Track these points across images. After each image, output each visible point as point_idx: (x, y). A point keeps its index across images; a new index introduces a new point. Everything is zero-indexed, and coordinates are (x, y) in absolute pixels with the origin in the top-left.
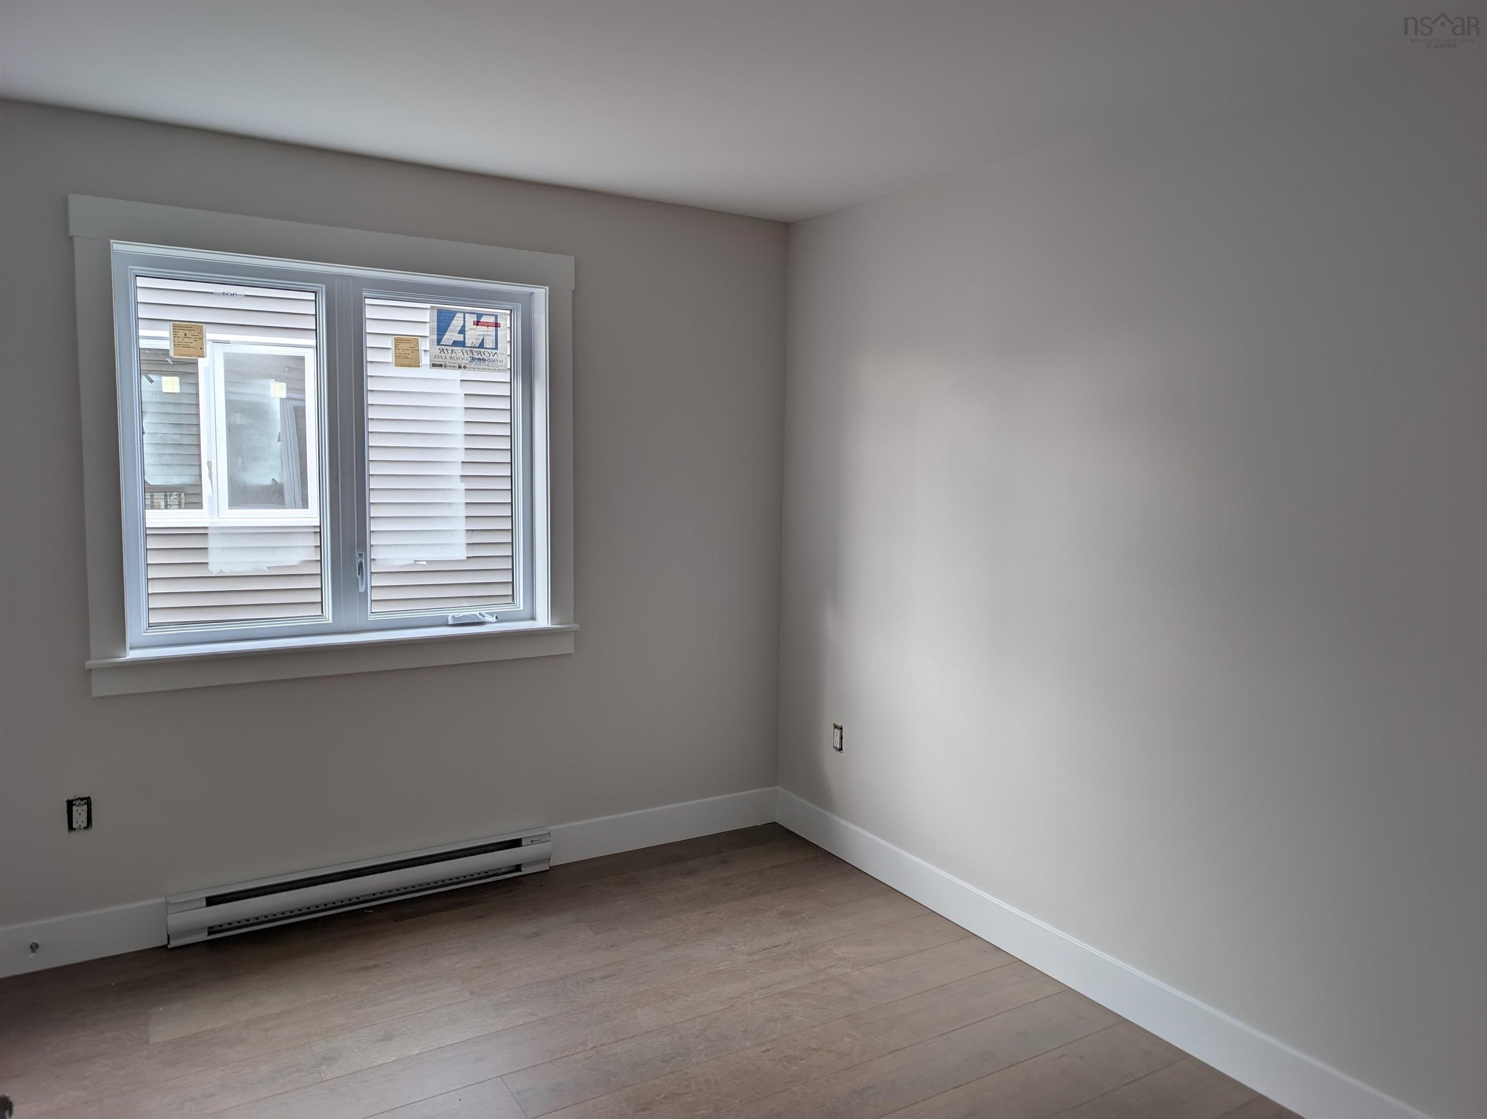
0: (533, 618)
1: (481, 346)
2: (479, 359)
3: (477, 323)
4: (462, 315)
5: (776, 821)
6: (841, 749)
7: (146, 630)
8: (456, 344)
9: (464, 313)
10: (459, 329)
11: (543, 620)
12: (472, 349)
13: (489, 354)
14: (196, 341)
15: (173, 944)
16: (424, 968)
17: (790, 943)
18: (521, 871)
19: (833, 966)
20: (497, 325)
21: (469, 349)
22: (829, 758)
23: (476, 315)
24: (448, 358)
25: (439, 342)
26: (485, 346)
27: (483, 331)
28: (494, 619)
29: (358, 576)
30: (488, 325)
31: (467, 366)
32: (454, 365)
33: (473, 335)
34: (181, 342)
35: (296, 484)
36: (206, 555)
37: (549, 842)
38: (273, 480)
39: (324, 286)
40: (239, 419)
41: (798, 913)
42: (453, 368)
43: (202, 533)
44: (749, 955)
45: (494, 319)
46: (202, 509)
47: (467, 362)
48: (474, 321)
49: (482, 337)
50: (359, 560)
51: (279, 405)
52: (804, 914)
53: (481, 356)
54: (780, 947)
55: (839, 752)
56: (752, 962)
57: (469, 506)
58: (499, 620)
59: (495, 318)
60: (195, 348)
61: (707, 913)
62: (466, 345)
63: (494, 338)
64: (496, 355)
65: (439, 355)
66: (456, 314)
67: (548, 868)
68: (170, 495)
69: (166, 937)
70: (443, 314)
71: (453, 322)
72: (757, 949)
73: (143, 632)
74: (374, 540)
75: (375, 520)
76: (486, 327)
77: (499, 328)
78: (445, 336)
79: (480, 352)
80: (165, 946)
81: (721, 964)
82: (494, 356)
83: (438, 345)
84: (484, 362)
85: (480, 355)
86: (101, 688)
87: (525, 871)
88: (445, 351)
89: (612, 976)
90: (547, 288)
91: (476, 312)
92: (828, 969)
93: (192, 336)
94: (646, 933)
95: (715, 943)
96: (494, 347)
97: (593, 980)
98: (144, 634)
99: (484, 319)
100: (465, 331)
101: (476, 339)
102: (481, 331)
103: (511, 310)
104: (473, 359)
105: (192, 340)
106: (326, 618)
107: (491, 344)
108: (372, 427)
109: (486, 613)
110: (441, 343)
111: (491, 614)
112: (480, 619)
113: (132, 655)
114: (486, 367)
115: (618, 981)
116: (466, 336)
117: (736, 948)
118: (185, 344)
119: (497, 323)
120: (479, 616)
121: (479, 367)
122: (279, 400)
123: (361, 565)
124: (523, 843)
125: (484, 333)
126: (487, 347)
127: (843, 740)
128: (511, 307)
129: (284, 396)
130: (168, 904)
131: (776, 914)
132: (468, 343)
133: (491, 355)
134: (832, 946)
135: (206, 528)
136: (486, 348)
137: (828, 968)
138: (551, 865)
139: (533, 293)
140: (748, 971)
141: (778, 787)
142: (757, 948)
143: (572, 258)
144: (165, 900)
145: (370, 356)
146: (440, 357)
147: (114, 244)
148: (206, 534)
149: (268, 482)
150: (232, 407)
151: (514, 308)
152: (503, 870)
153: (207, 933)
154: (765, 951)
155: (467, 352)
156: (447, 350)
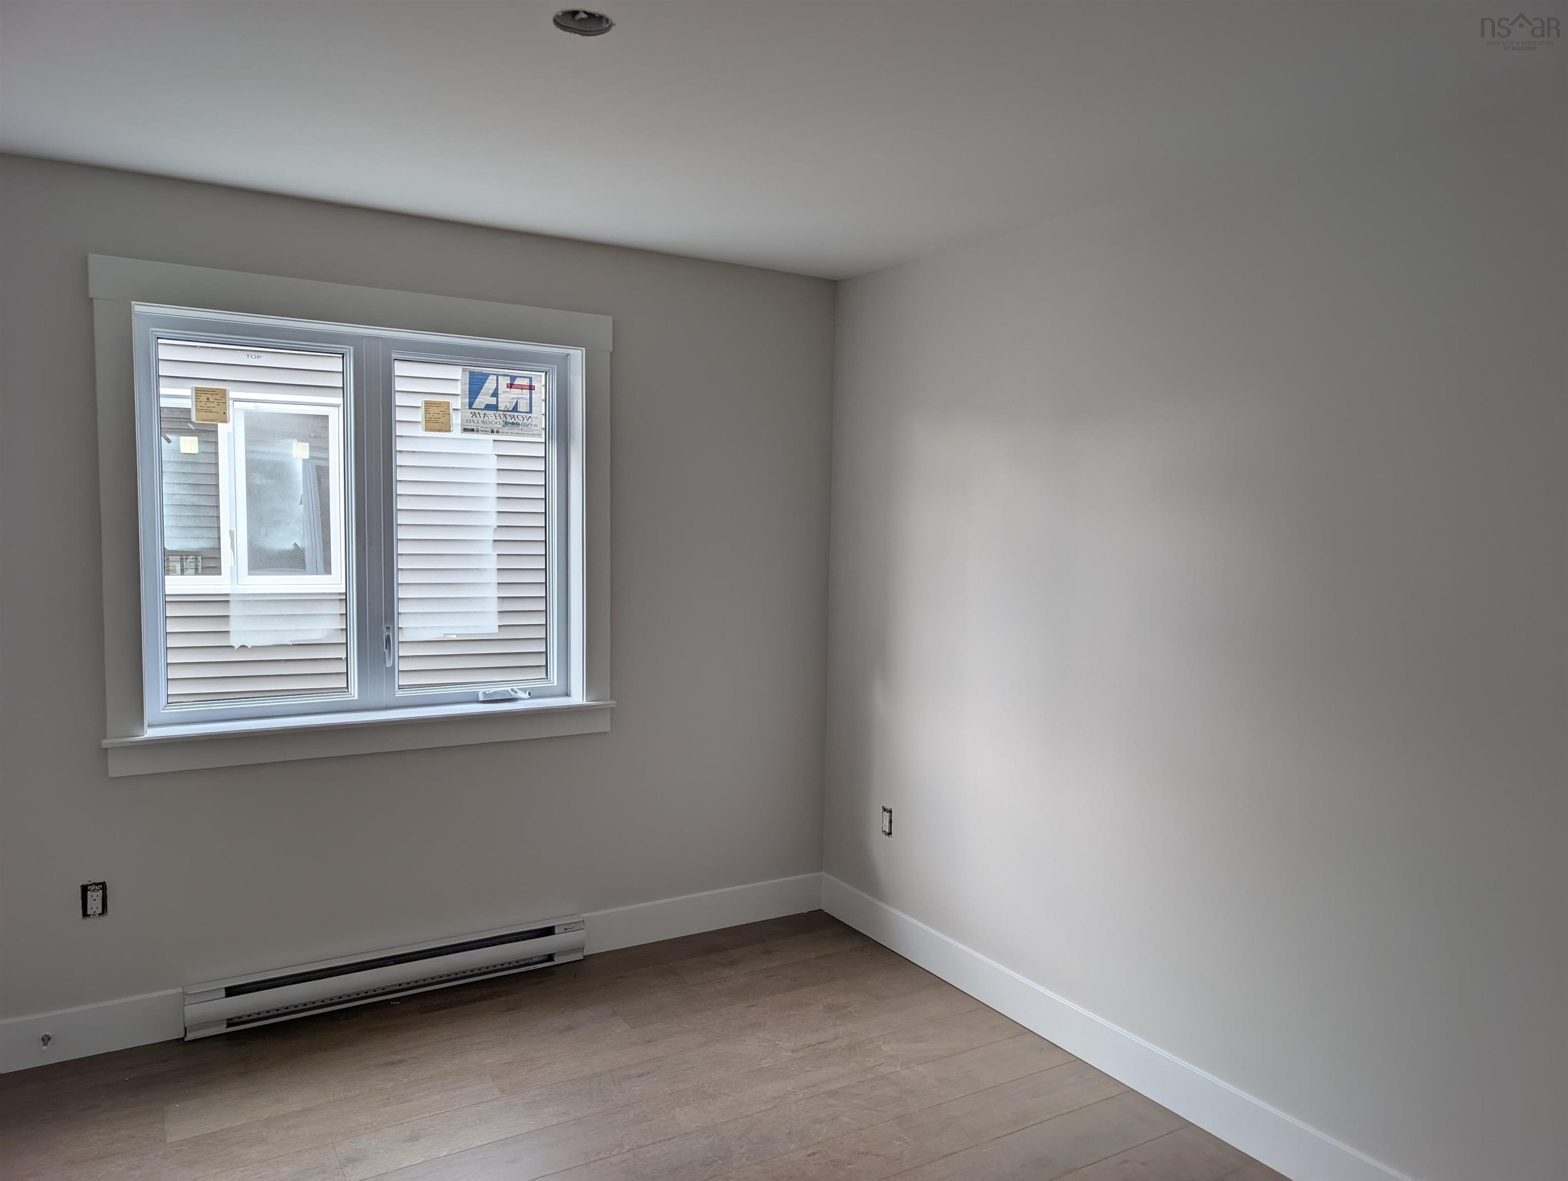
0: (567, 694)
1: (515, 409)
2: (513, 423)
3: (511, 386)
4: (495, 377)
5: (822, 909)
6: (890, 833)
7: (165, 707)
8: (488, 407)
9: (497, 375)
10: (492, 392)
11: (578, 697)
12: (505, 413)
13: (523, 418)
14: (219, 405)
15: (190, 1037)
16: (453, 1064)
17: (836, 1039)
18: (553, 960)
19: (881, 1064)
20: (531, 388)
21: (502, 413)
22: (877, 843)
23: (509, 378)
24: (480, 422)
25: (471, 406)
26: (519, 410)
27: (517, 394)
28: (526, 696)
29: (385, 650)
30: (522, 387)
31: (500, 430)
32: (486, 430)
33: (507, 398)
34: (204, 407)
35: (318, 549)
36: (228, 623)
37: (583, 930)
38: (295, 544)
39: (352, 348)
40: (259, 480)
41: (845, 1007)
42: (485, 433)
43: (223, 600)
44: (793, 1051)
45: (529, 382)
46: (221, 574)
47: (500, 426)
48: (507, 384)
49: (516, 400)
50: (386, 634)
51: (302, 467)
52: (851, 1008)
53: (515, 420)
54: (826, 1044)
55: (888, 837)
56: (797, 1059)
57: (501, 572)
58: (532, 696)
59: (530, 380)
60: (218, 413)
61: (749, 1006)
62: (499, 409)
63: (528, 401)
64: (530, 419)
65: (472, 419)
66: (489, 376)
67: (582, 958)
68: (186, 559)
69: (183, 1030)
70: (475, 376)
71: (486, 385)
72: (801, 1046)
73: (161, 709)
74: (402, 608)
75: (404, 587)
76: (520, 390)
77: (533, 391)
78: (477, 400)
79: (514, 416)
80: (183, 1038)
81: (763, 1061)
82: (528, 420)
83: (469, 409)
84: (518, 427)
85: (513, 419)
86: (117, 768)
87: (558, 960)
88: (478, 415)
89: (649, 1073)
90: (584, 349)
91: (510, 374)
92: (877, 1067)
93: (214, 401)
94: (685, 1028)
95: (757, 1039)
96: (529, 411)
97: (629, 1077)
98: (162, 711)
99: (518, 382)
100: (498, 394)
101: (510, 402)
102: (514, 394)
103: (546, 372)
104: (506, 423)
105: (215, 405)
106: (351, 695)
107: (525, 408)
108: (400, 489)
109: (518, 689)
110: (473, 407)
111: (524, 690)
112: (511, 695)
113: (151, 733)
114: (520, 432)
115: (655, 1079)
116: (499, 400)
117: (779, 1044)
118: (207, 408)
119: (532, 386)
120: (511, 692)
121: (512, 431)
122: (302, 460)
123: (388, 639)
124: (556, 931)
125: (518, 396)
126: (521, 410)
127: (892, 823)
128: (546, 369)
129: (307, 457)
130: (185, 994)
131: (822, 1007)
132: (501, 406)
133: (525, 418)
134: (881, 1043)
135: (227, 595)
136: (520, 412)
137: (877, 1065)
138: (585, 954)
139: (569, 354)
140: (793, 1069)
141: (823, 873)
142: (802, 1044)
143: (610, 319)
144: (182, 991)
145: (399, 415)
146: (472, 422)
147: (135, 306)
148: (228, 601)
149: (289, 546)
150: (253, 467)
151: (549, 370)
152: (535, 960)
153: (226, 1026)
154: (810, 1048)
155: (500, 416)
156: (479, 413)
